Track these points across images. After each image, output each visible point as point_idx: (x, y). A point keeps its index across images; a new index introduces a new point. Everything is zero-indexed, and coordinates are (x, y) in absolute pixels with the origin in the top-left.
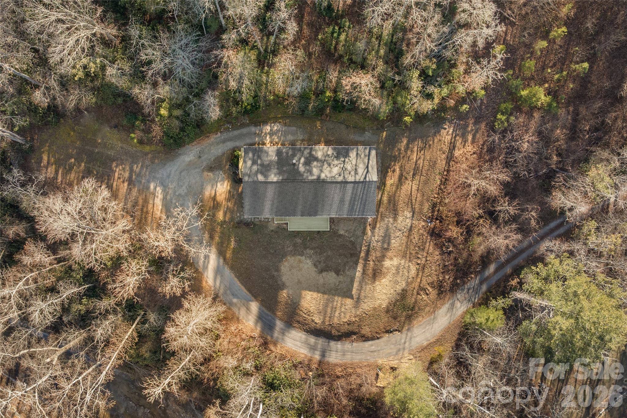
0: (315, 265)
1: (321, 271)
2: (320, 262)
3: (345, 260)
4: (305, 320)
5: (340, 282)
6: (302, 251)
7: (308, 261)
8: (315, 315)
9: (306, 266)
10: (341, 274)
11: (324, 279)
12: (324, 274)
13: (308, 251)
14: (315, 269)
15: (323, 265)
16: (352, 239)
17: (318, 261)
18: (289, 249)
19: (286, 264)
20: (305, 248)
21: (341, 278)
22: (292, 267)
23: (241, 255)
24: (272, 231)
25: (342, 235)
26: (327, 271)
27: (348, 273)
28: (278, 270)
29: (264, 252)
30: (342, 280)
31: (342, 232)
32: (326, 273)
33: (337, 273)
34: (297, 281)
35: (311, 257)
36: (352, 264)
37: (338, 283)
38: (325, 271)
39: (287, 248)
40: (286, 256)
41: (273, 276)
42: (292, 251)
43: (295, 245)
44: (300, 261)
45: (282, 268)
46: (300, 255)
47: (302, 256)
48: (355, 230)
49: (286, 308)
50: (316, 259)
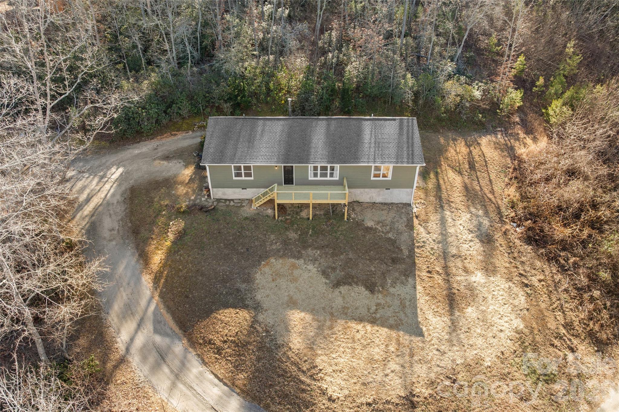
0: (324, 273)
1: (337, 284)
2: (334, 269)
3: (383, 267)
4: (304, 391)
5: (378, 305)
6: (299, 252)
7: (311, 267)
8: (328, 379)
9: (306, 275)
10: (379, 291)
11: (344, 297)
12: (344, 289)
13: (310, 251)
14: (324, 280)
15: (340, 274)
16: (390, 235)
17: (329, 267)
18: (274, 247)
19: (267, 269)
20: (305, 248)
21: (379, 298)
22: (276, 276)
23: (181, 255)
24: (246, 218)
25: (371, 228)
26: (350, 284)
27: (392, 290)
28: (248, 280)
29: (226, 251)
30: (383, 302)
31: (369, 223)
32: (346, 287)
33: (371, 288)
34: (286, 298)
35: (316, 260)
36: (397, 274)
37: (374, 308)
38: (345, 284)
39: (271, 245)
40: (267, 257)
41: (238, 290)
42: (279, 251)
43: (286, 243)
44: (294, 266)
45: (258, 276)
46: (294, 257)
47: (298, 258)
48: (393, 222)
49: (259, 359)
50: (326, 264)
